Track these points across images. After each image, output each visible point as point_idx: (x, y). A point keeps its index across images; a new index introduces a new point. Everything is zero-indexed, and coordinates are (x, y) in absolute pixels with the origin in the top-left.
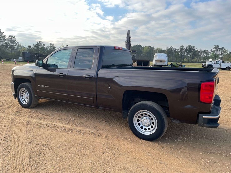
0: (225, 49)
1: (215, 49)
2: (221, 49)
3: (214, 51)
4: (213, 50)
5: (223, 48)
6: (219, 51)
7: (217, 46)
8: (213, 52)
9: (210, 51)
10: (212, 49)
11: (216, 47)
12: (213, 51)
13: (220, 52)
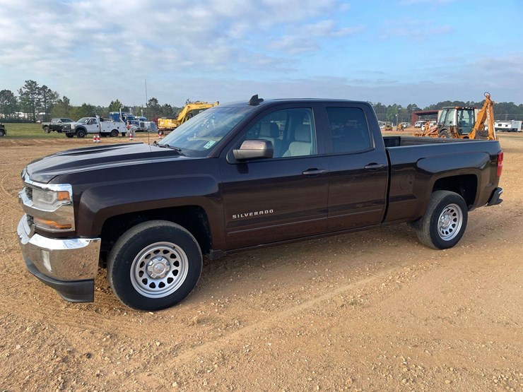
0: (50, 90)
1: (28, 88)
2: (41, 89)
3: (27, 94)
4: (24, 91)
5: (45, 87)
6: (39, 94)
7: (33, 82)
8: (24, 96)
9: (16, 94)
10: (23, 89)
11: (30, 85)
12: (25, 94)
13: (40, 97)
